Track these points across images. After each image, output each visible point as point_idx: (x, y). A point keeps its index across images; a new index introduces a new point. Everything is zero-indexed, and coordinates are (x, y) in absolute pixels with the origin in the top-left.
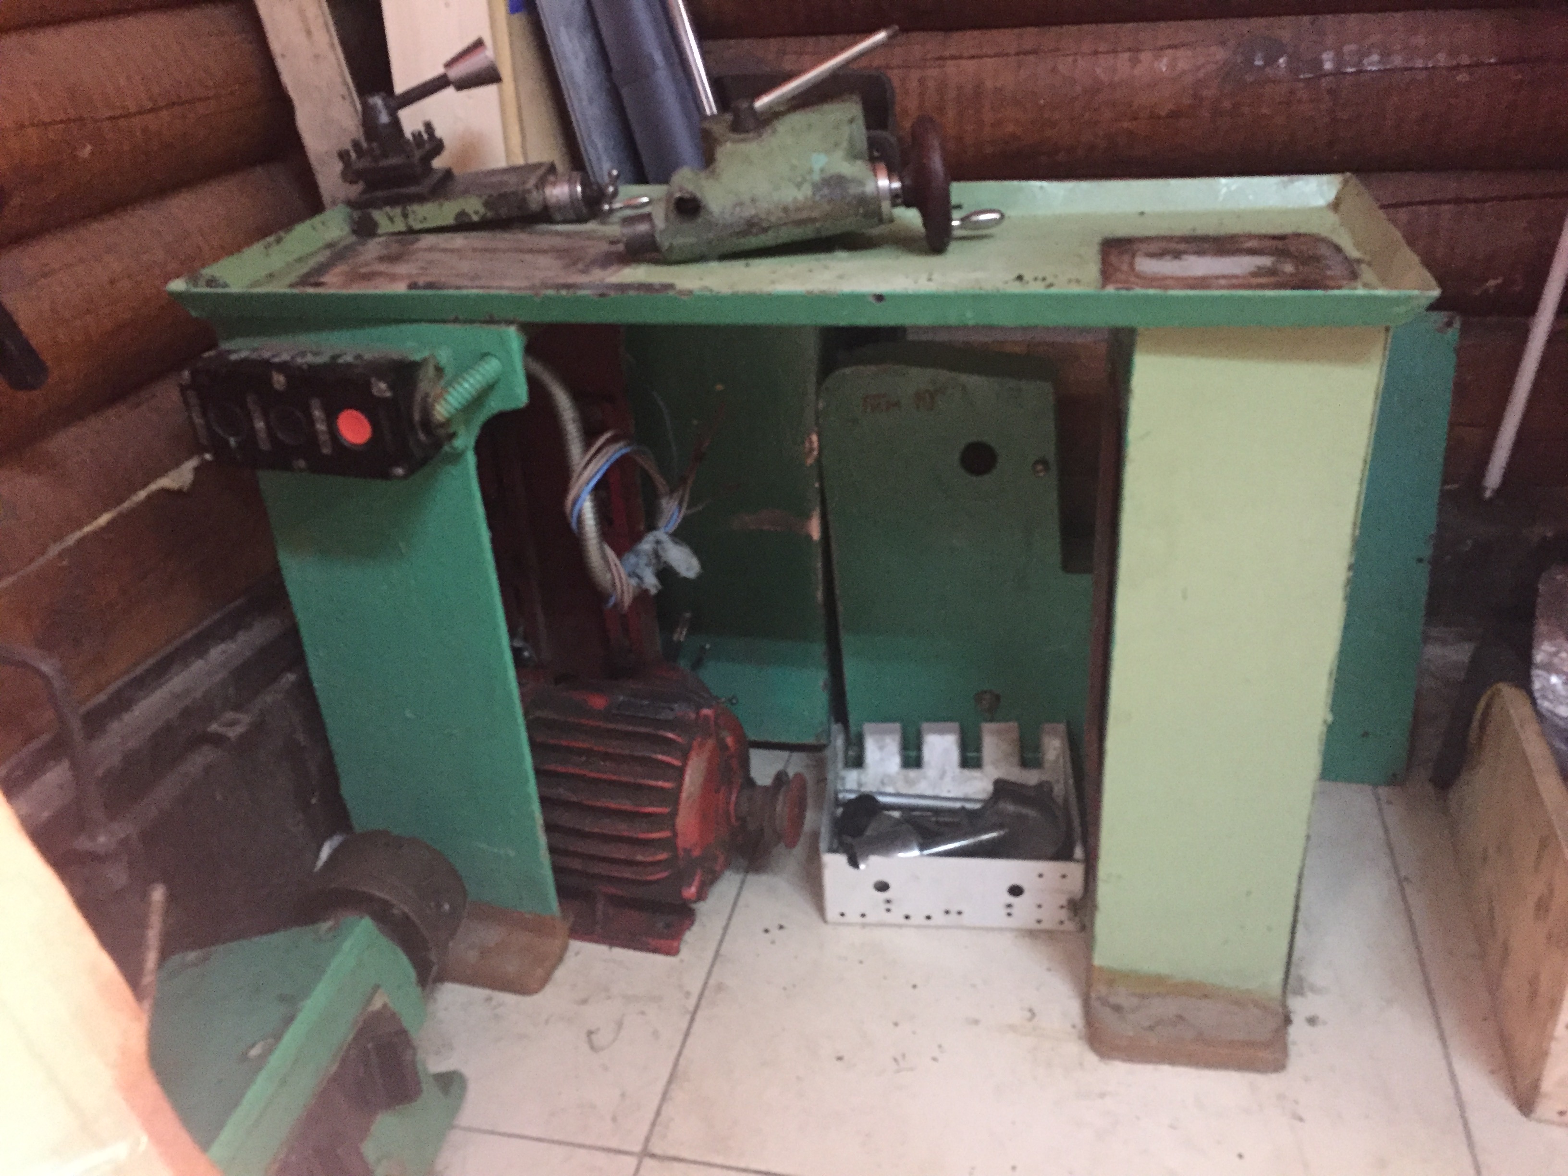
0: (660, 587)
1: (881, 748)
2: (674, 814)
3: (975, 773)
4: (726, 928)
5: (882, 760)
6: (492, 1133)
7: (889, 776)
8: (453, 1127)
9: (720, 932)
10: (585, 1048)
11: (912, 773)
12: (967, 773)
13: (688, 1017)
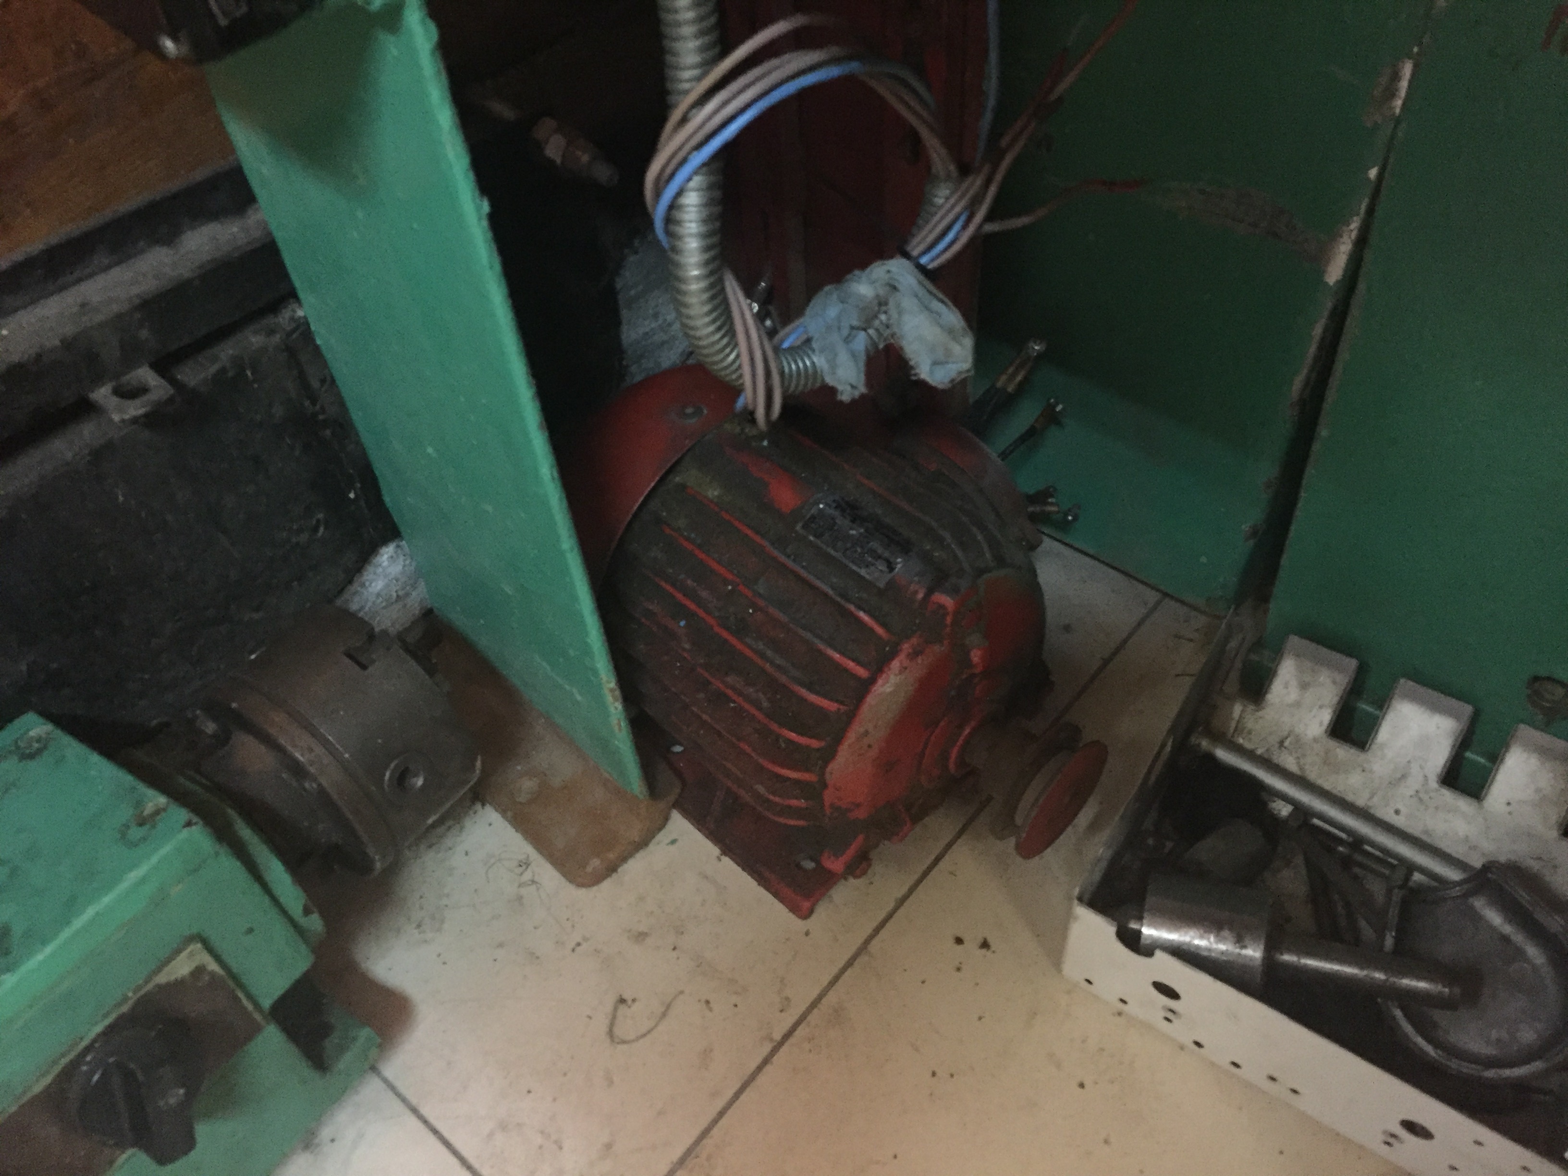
0: (863, 389)
1: (1304, 686)
2: (829, 754)
3: (1463, 804)
4: (901, 902)
5: (1297, 704)
6: (415, 1111)
7: (1298, 740)
8: (374, 1069)
9: (892, 905)
10: (601, 1024)
11: (1343, 752)
12: (1448, 796)
13: (767, 1048)
